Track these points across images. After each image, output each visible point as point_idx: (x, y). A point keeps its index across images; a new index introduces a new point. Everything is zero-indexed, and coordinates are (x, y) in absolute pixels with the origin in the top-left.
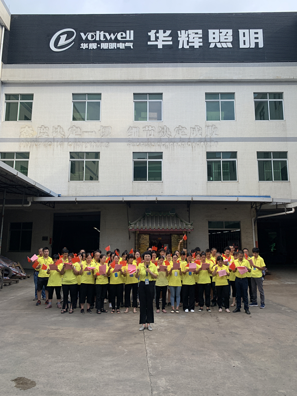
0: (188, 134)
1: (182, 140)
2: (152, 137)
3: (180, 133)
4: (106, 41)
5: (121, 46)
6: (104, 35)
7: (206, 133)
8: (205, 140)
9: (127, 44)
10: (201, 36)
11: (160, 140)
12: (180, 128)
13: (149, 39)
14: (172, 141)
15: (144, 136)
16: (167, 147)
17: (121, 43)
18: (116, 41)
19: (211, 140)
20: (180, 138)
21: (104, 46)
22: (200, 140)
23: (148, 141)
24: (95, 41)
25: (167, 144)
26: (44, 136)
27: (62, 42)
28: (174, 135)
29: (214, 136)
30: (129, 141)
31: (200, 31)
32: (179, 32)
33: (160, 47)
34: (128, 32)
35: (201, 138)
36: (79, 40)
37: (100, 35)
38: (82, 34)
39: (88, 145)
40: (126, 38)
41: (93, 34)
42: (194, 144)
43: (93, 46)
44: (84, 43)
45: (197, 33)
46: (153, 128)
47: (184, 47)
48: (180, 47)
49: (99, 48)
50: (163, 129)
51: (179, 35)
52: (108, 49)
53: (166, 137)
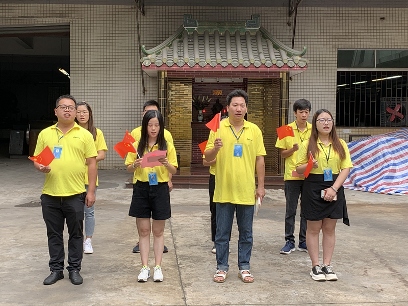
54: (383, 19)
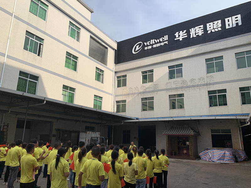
0: (197, 82)
1: (194, 86)
2: (178, 86)
3: (193, 82)
4: (156, 43)
5: (162, 44)
6: (155, 41)
7: (207, 81)
8: (207, 85)
9: (165, 43)
10: (203, 28)
11: (182, 88)
12: (192, 80)
13: (175, 37)
14: (189, 87)
15: (174, 86)
16: (186, 91)
17: (162, 43)
18: (160, 42)
19: (210, 84)
20: (193, 85)
21: (154, 46)
22: (204, 85)
23: (176, 89)
24: (151, 45)
25: (186, 89)
26: (131, 92)
27: (137, 49)
28: (189, 84)
29: (212, 82)
30: (167, 90)
31: (202, 26)
32: (190, 30)
33: (181, 40)
34: (165, 36)
35: (204, 84)
36: (144, 46)
37: (152, 41)
38: (145, 43)
39: (149, 94)
40: (164, 40)
41: (149, 42)
42: (200, 87)
43: (150, 47)
44: (146, 47)
45: (200, 28)
46: (178, 82)
47: (194, 37)
48: (191, 37)
49: (152, 48)
50: (183, 82)
51: (191, 31)
52: (157, 47)
53: (185, 85)
54: (221, 122)
